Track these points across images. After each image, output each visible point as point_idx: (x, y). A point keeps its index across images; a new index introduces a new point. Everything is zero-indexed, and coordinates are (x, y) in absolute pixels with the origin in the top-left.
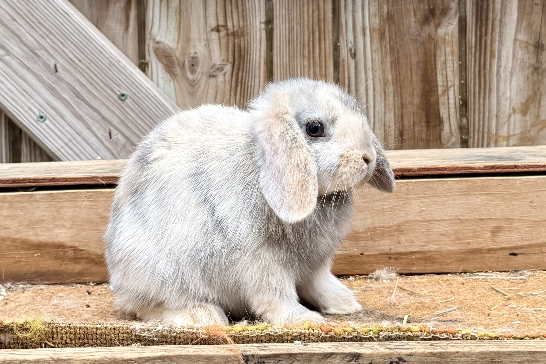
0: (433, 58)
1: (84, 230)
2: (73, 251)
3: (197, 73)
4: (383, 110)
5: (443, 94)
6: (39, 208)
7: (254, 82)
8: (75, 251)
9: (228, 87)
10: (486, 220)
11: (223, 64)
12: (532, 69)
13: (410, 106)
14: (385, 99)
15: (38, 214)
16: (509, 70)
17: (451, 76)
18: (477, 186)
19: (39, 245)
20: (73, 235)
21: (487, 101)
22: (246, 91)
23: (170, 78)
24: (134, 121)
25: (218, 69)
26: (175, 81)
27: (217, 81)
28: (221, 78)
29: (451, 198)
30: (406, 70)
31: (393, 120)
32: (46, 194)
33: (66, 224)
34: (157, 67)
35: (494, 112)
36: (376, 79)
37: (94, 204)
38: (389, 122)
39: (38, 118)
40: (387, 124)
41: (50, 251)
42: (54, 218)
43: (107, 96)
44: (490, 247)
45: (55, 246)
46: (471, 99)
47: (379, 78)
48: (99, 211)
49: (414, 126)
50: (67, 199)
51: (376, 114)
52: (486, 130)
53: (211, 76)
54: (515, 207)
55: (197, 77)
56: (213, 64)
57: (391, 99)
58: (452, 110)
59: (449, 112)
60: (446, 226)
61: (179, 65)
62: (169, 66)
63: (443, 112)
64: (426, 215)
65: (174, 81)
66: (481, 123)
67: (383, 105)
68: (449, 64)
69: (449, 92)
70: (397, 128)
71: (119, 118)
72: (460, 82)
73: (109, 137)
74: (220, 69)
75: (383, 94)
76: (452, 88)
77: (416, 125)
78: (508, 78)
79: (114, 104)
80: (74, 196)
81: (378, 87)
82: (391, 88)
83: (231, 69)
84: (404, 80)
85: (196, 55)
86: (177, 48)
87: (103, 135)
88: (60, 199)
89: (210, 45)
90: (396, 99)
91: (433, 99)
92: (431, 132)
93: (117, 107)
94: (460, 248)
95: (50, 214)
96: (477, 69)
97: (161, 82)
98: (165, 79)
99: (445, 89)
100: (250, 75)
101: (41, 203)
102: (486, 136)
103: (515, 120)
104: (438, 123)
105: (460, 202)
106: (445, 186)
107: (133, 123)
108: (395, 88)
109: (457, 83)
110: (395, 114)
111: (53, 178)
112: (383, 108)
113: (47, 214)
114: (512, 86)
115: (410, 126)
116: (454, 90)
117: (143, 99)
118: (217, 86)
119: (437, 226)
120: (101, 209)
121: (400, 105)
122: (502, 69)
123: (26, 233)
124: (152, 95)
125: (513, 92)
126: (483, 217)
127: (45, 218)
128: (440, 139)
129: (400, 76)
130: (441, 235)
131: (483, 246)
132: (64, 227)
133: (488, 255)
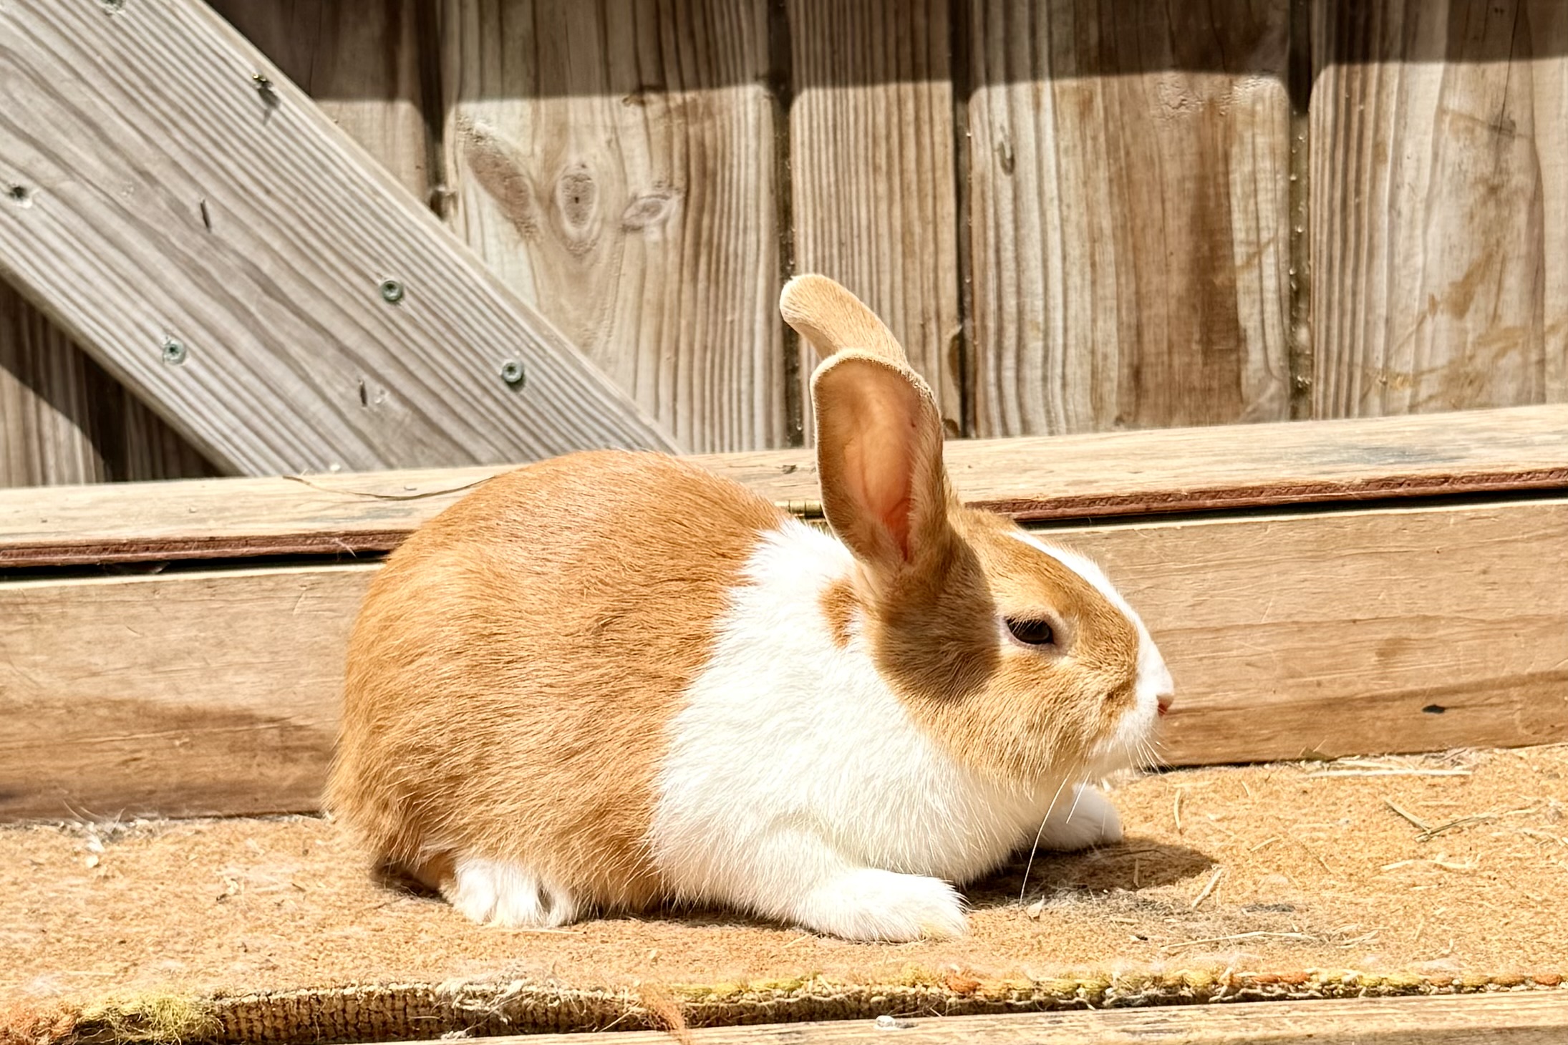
0: (1221, 168)
1: (304, 674)
2: (276, 731)
3: (589, 222)
4: (1089, 312)
5: (1248, 264)
6: (177, 618)
7: (744, 244)
8: (282, 730)
9: (673, 257)
10: (1366, 622)
11: (657, 196)
12: (1482, 189)
13: (1159, 300)
14: (1094, 283)
15: (176, 635)
16: (1423, 193)
17: (1270, 214)
18: (1345, 535)
19: (186, 715)
20: (274, 687)
21: (1363, 280)
22: (722, 267)
23: (517, 237)
24: (423, 356)
25: (645, 209)
26: (532, 243)
27: (643, 244)
28: (653, 235)
29: (1275, 568)
30: (1150, 201)
31: (1114, 340)
32: (194, 581)
33: (253, 660)
34: (479, 205)
35: (1382, 311)
36: (1071, 229)
37: (327, 605)
38: (1106, 344)
39: (164, 350)
40: (1100, 349)
41: (216, 730)
42: (220, 644)
43: (350, 289)
44: (1375, 693)
45: (228, 717)
46: (1318, 276)
47: (1078, 225)
48: (343, 623)
49: (1170, 353)
50: (252, 592)
51: (1071, 323)
52: (1359, 358)
53: (626, 229)
54: (1444, 585)
55: (590, 231)
56: (630, 195)
57: (1111, 280)
58: (1272, 308)
59: (1262, 312)
61: (539, 198)
62: (512, 204)
63: (1247, 314)
64: (1209, 614)
65: (527, 245)
66: (1347, 342)
67: (1088, 298)
68: (1264, 183)
69: (1264, 259)
70: (1126, 360)
71: (385, 349)
72: (1292, 232)
73: (359, 399)
74: (651, 209)
75: (1088, 269)
76: (1271, 249)
77: (1175, 350)
78: (1420, 215)
79: (367, 311)
80: (270, 584)
81: (1075, 251)
82: (1108, 253)
83: (681, 210)
84: (1143, 229)
85: (583, 171)
86: (533, 154)
87: (342, 396)
88: (233, 594)
89: (623, 143)
90: (1123, 280)
91: (1220, 280)
92: (1216, 367)
93: (375, 318)
95: (210, 634)
96: (1338, 195)
97: (492, 246)
98: (503, 238)
99: (1252, 249)
100: (733, 223)
101: (184, 607)
102: (1358, 375)
103: (1435, 331)
104: (1232, 344)
105: (1296, 578)
106: (1259, 537)
107: (423, 362)
108: (1121, 251)
109: (1283, 232)
110: (1120, 324)
111: (212, 539)
112: (1088, 306)
113: (203, 635)
114: (1429, 238)
115: (1158, 354)
116: (1277, 252)
117: (444, 296)
118: (644, 257)
119: (1237, 643)
120: (347, 619)
121: (1133, 298)
122: (1404, 193)
123: (149, 685)
124: (471, 284)
125: (1430, 256)
126: (1358, 616)
127: (197, 644)
128: (1238, 384)
129: (1133, 219)
130: (1248, 664)
131: (1356, 690)
132: (249, 668)
133: (1369, 713)
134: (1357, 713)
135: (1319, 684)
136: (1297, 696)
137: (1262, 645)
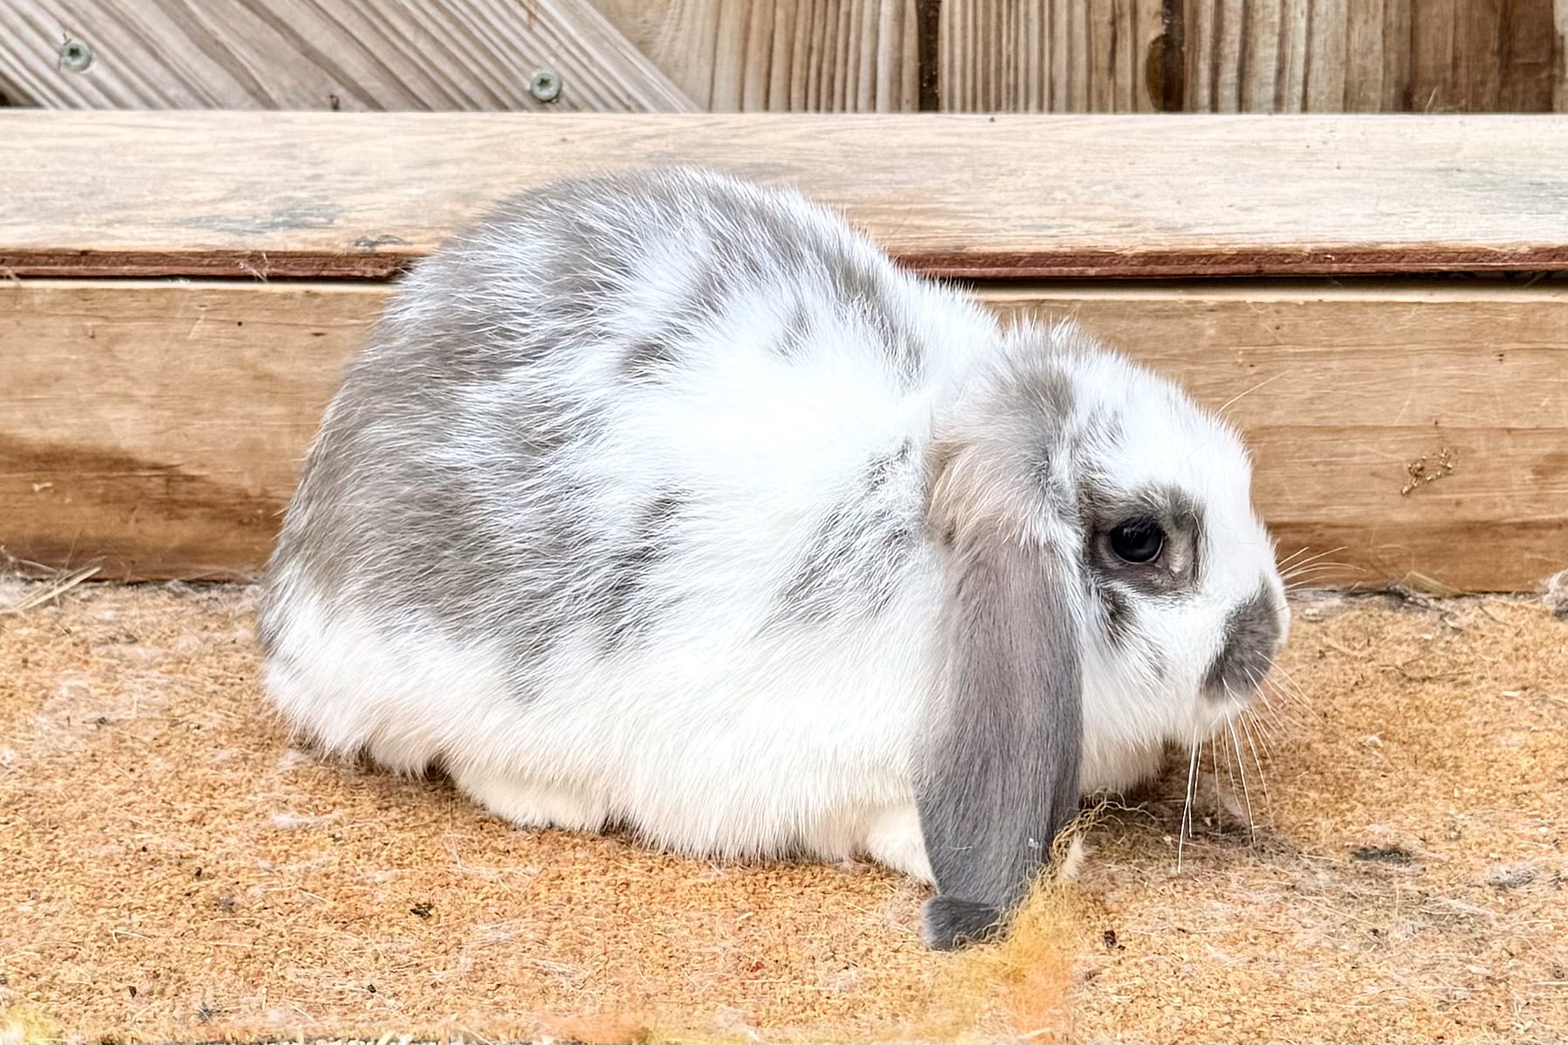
1: (199, 413)
2: (160, 481)
6: (42, 335)
8: (169, 480)
10: (1524, 432)
15: (38, 359)
19: (47, 454)
20: (160, 428)
29: (1417, 360)
32: (65, 291)
33: (136, 392)
37: (229, 330)
41: (86, 474)
42: (95, 370)
44: (1525, 519)
48: (249, 354)
50: (135, 309)
60: (1393, 447)
64: (1331, 410)
80: (162, 301)
88: (114, 309)
94: (1429, 516)
95: (83, 357)
101: (50, 320)
105: (1443, 372)
106: (1401, 321)
111: (85, 251)
113: (74, 357)
120: (254, 351)
123: (4, 415)
126: (1513, 424)
127: (67, 368)
131: (1503, 514)
132: (132, 402)
133: (1516, 541)
134: (1502, 542)
135: (1458, 503)
137: (1393, 452)
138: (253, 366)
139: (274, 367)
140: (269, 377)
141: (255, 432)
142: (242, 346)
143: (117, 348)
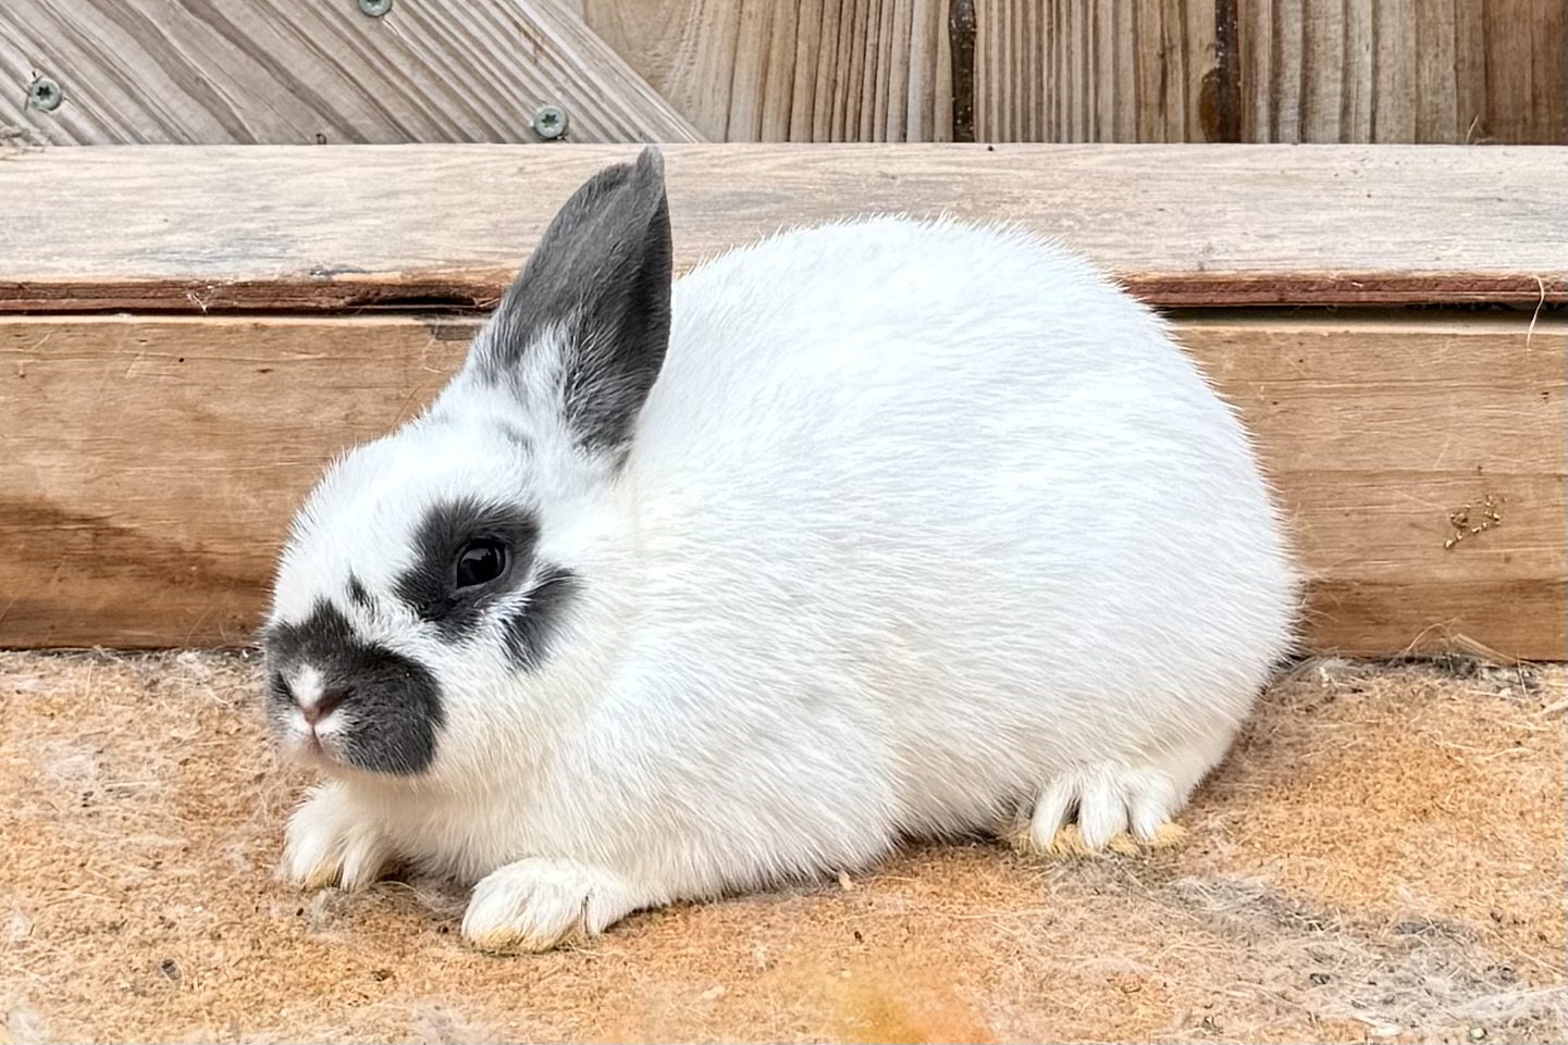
1: (133, 459)
33: (67, 436)
37: (170, 368)
42: (25, 414)
45: (26, 513)
48: (190, 394)
60: (1431, 494)
64: (1364, 453)
80: (100, 336)
88: (47, 346)
106: (1434, 355)
120: (196, 390)
130: (1413, 525)
132: (62, 448)
136: (1477, 573)
137: (1433, 501)
138: (193, 407)
139: (216, 407)
140: (211, 418)
141: (191, 478)
142: (182, 385)
143: (50, 388)
